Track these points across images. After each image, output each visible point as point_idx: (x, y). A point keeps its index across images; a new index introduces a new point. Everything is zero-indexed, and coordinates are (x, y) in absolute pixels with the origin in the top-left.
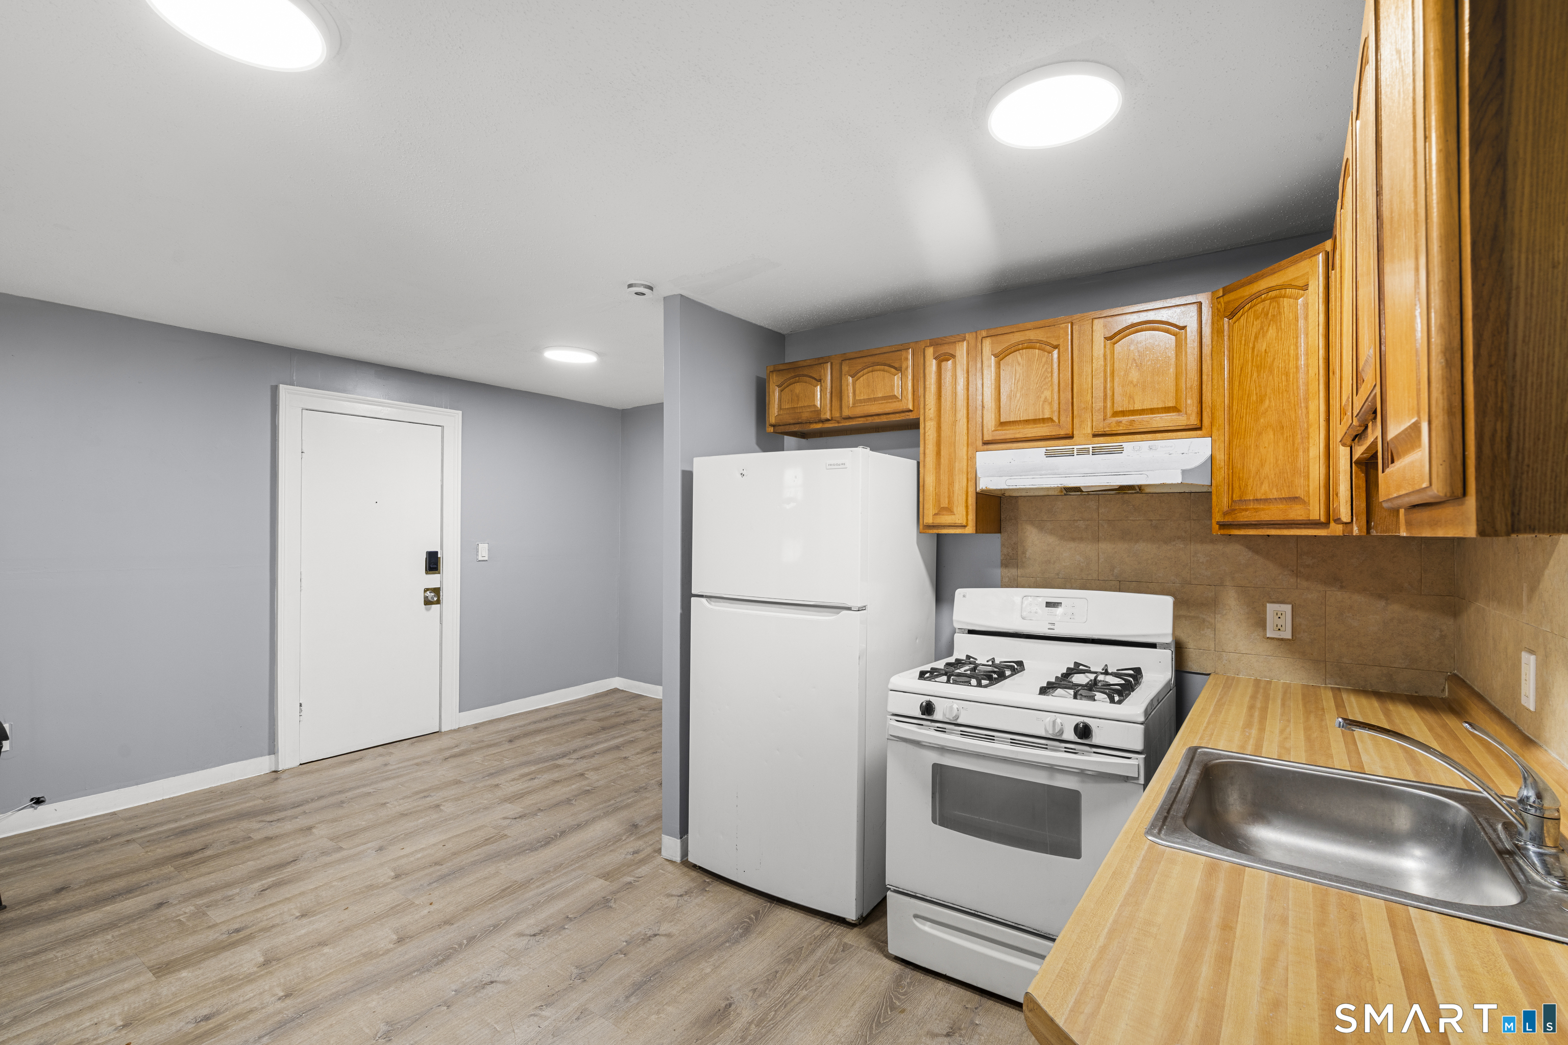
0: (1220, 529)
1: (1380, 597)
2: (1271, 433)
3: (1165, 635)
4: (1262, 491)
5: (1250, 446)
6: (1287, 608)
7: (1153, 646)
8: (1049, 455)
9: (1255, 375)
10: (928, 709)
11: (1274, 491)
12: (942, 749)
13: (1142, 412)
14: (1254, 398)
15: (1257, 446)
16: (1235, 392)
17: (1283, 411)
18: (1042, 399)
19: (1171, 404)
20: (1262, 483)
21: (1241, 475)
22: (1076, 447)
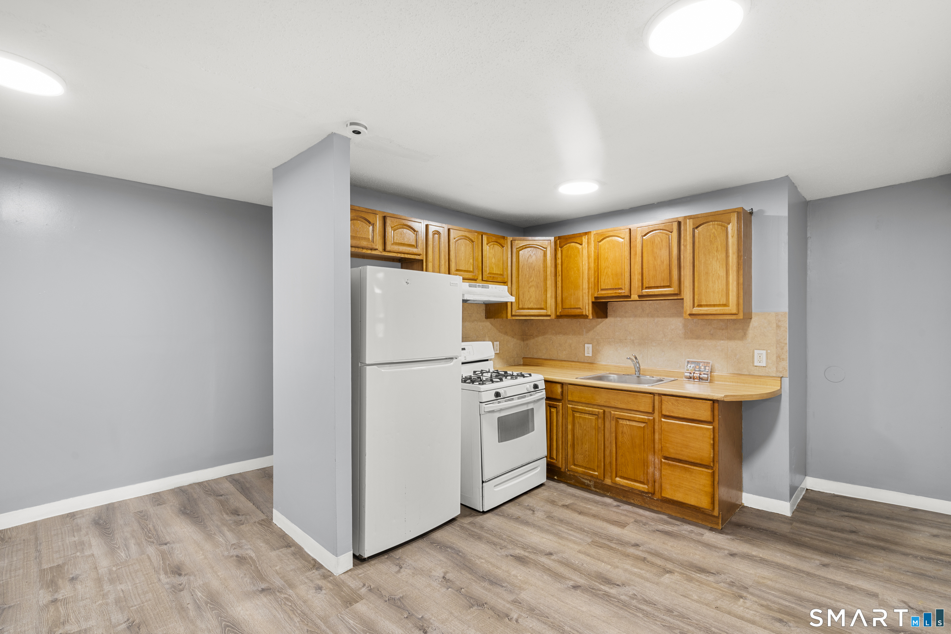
0: (511, 317)
1: (513, 337)
2: (534, 289)
3: (492, 356)
4: (531, 305)
5: (526, 291)
6: (498, 343)
7: (487, 360)
8: (470, 286)
9: (528, 269)
10: (497, 395)
11: (535, 305)
12: (501, 410)
13: (495, 274)
14: (528, 276)
15: (529, 292)
16: (520, 273)
17: (538, 282)
18: (470, 262)
19: (502, 273)
20: (530, 303)
21: (522, 300)
22: (477, 284)
